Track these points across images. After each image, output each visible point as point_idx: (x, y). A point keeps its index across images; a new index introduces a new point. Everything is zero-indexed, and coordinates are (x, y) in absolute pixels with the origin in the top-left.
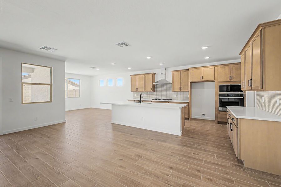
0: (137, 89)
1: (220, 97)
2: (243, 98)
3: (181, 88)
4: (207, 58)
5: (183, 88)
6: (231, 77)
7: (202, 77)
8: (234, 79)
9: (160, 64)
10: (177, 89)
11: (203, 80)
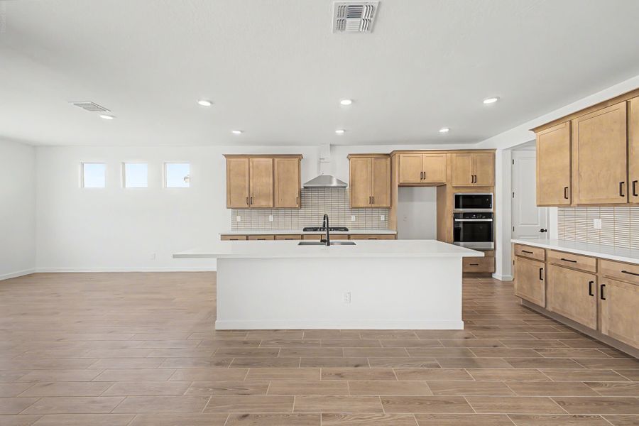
0: (250, 200)
1: (456, 220)
2: (491, 220)
3: (372, 200)
4: (444, 130)
5: (376, 199)
6: (474, 179)
7: (423, 175)
8: (479, 183)
9: (337, 131)
10: (363, 200)
11: (425, 181)
